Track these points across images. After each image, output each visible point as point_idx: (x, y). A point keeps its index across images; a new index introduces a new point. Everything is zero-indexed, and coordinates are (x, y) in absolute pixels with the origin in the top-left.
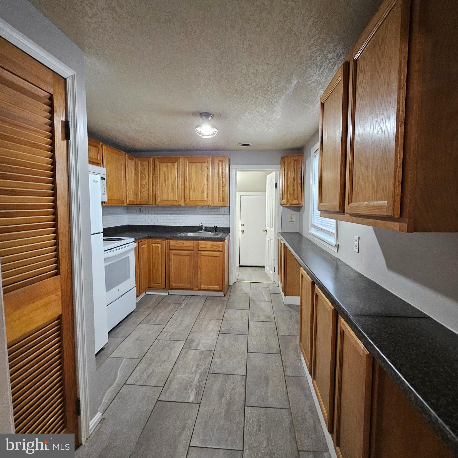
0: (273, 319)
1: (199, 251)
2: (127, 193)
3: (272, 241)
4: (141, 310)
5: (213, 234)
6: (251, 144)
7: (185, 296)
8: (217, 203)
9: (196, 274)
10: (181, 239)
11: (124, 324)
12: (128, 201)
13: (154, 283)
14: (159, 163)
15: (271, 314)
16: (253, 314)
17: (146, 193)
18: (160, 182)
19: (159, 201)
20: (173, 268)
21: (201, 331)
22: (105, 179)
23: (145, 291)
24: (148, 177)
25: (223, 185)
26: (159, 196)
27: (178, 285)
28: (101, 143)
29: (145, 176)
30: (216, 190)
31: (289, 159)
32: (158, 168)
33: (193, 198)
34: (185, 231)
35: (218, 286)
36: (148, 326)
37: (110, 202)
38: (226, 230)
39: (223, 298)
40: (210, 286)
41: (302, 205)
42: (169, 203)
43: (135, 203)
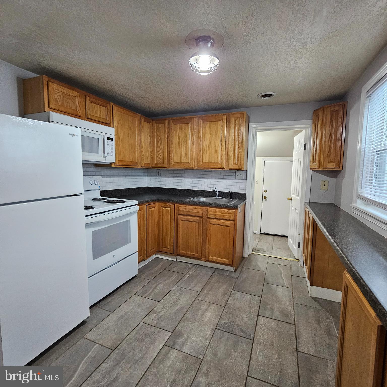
0: (292, 319)
1: (208, 218)
2: (142, 156)
3: (297, 211)
4: (143, 276)
5: (227, 200)
6: (274, 94)
7: (193, 265)
8: (231, 166)
9: (204, 243)
10: (190, 204)
11: (120, 292)
12: (142, 163)
13: (163, 247)
14: (174, 125)
15: (290, 309)
16: (266, 304)
17: (161, 156)
18: (174, 145)
19: (173, 163)
20: (181, 234)
21: (195, 319)
22: (114, 139)
23: (155, 253)
24: (163, 139)
25: (239, 146)
26: (173, 158)
27: (186, 252)
28: (112, 104)
29: (161, 138)
30: (231, 152)
31: (325, 111)
32: (173, 130)
33: (206, 160)
34: (199, 196)
35: (227, 259)
36: (141, 299)
37: (120, 163)
38: (242, 197)
39: (233, 275)
40: (219, 259)
41: (341, 169)
42: (182, 166)
43: (151, 166)
